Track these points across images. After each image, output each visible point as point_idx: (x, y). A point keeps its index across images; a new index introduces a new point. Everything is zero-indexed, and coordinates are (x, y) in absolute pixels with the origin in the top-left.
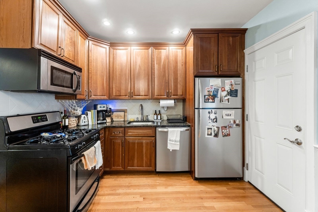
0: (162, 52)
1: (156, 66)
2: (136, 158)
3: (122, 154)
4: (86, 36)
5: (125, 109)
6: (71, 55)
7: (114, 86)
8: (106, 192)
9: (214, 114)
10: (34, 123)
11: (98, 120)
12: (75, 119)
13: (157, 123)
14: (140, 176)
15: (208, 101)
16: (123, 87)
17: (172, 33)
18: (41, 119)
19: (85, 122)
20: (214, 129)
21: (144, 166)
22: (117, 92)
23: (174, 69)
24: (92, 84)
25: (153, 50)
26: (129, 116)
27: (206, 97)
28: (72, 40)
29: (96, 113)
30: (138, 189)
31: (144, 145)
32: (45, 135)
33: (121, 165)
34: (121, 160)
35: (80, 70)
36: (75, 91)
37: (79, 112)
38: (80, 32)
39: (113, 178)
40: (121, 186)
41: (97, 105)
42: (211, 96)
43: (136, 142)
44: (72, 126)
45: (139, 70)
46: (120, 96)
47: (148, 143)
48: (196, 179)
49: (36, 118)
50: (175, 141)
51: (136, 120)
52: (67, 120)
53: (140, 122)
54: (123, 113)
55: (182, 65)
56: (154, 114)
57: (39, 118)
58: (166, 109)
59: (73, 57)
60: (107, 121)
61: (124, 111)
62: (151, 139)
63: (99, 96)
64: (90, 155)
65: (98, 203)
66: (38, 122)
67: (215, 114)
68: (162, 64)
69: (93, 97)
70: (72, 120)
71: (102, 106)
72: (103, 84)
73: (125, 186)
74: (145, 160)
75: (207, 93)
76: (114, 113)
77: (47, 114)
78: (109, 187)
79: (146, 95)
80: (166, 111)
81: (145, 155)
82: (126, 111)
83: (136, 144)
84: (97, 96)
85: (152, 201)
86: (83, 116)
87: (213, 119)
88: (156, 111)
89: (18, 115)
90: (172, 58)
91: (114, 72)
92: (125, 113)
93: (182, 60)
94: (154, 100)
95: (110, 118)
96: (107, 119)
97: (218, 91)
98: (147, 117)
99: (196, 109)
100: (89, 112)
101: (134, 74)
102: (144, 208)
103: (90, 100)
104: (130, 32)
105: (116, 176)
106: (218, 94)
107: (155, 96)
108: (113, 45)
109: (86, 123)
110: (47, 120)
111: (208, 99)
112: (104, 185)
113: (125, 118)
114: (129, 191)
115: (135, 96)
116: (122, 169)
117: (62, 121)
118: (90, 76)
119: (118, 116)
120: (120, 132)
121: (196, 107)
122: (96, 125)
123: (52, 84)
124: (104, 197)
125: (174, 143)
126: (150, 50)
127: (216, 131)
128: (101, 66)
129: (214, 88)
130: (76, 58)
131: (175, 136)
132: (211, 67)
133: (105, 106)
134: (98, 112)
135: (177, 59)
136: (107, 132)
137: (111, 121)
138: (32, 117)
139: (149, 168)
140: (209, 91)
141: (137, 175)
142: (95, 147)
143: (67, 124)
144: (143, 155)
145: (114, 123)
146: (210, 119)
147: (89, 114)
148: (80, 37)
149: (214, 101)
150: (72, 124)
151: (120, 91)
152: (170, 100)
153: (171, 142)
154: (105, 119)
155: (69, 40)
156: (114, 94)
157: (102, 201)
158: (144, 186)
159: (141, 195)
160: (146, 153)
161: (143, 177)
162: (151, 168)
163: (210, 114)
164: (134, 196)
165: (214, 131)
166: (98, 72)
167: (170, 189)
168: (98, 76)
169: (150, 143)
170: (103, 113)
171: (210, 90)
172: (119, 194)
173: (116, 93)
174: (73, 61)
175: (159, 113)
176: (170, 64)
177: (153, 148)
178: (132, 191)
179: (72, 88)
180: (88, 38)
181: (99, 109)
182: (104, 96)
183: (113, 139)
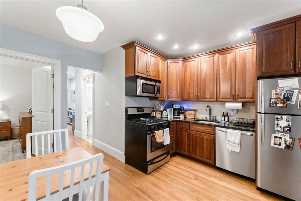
0: (227, 56)
1: (221, 71)
2: (198, 149)
3: (188, 143)
4: (166, 59)
5: (196, 109)
6: (155, 74)
7: (185, 91)
8: (173, 164)
9: (285, 122)
10: (138, 112)
11: (174, 115)
12: (159, 113)
13: (225, 124)
14: (202, 165)
15: (276, 105)
16: (192, 91)
17: (235, 36)
18: (141, 110)
19: (165, 115)
20: (285, 139)
21: (205, 157)
22: (188, 95)
23: (241, 71)
24: (169, 90)
25: (219, 56)
26: (199, 115)
27: (272, 100)
28: (155, 64)
29: (172, 110)
30: (195, 171)
31: (205, 140)
32: (142, 119)
33: (187, 151)
34: (187, 147)
35: (159, 82)
36: (156, 95)
37: (162, 108)
38: (161, 58)
39: (181, 159)
40: (183, 165)
41: (173, 104)
42: (280, 100)
43: (198, 136)
44: (158, 117)
45: (204, 76)
46: (190, 98)
47: (208, 139)
48: (259, 189)
49: (138, 109)
50: (234, 143)
51: (204, 119)
52: (154, 113)
53: (207, 121)
54: (194, 112)
55: (252, 65)
56: (222, 116)
57: (140, 110)
58: (235, 112)
59: (156, 75)
60: (181, 117)
61: (195, 111)
62: (211, 136)
63: (174, 98)
64: (159, 134)
65: (166, 167)
66: (139, 112)
67: (287, 121)
68: (228, 67)
69: (170, 99)
70: (158, 113)
71: (177, 105)
72: (177, 90)
73: (187, 166)
74: (206, 153)
75: (274, 96)
76: (187, 111)
77: (144, 108)
78: (176, 162)
79: (211, 97)
80: (236, 113)
81: (205, 149)
82: (196, 111)
83: (198, 138)
84: (173, 98)
85: (201, 182)
86: (164, 111)
87: (284, 128)
88: (223, 113)
89: (132, 107)
90: (239, 60)
91: (185, 80)
92: (195, 112)
93: (252, 60)
94: (220, 103)
95: (183, 115)
96: (180, 115)
97: (293, 93)
98: (214, 118)
99: (258, 114)
100: (168, 109)
101: (200, 80)
102: (192, 183)
103: (168, 101)
104: (195, 47)
105: (183, 158)
106: (293, 97)
107: (220, 99)
108: (185, 59)
109: (166, 117)
110: (144, 111)
111: (276, 103)
112: (173, 160)
113: (196, 116)
114: (187, 169)
115: (201, 98)
116: (188, 155)
117: (152, 113)
118: (168, 85)
119: (190, 114)
120: (186, 126)
121: (258, 111)
122: (172, 119)
123: (143, 92)
124: (170, 166)
125: (232, 144)
126: (215, 57)
127: (289, 142)
128: (176, 76)
129: (286, 91)
130: (158, 74)
131: (234, 137)
132: (282, 66)
133: (179, 105)
134: (174, 110)
135: (246, 60)
136: (178, 124)
137: (184, 118)
138: (137, 109)
139: (209, 161)
140: (276, 94)
141: (200, 163)
142: (163, 131)
143: (154, 115)
144: (204, 149)
145: (187, 119)
146: (279, 127)
147: (168, 111)
148: (161, 61)
149: (285, 105)
150: (158, 116)
151: (189, 94)
152: (237, 103)
153: (229, 143)
154: (179, 115)
155: (153, 65)
156: (185, 97)
157: (168, 167)
158: (201, 172)
159: (195, 175)
160: (206, 147)
161: (204, 167)
162: (211, 161)
163: (278, 120)
164: (189, 174)
165: (285, 142)
166: (174, 81)
167: (222, 183)
168: (174, 84)
169: (210, 139)
170: (177, 111)
171: (279, 92)
172: (180, 169)
173: (186, 96)
174: (156, 77)
175: (226, 115)
176: (237, 66)
177: (213, 145)
178: (190, 170)
179: (154, 93)
180: (167, 59)
181: (174, 107)
182: (178, 98)
183: (182, 130)
